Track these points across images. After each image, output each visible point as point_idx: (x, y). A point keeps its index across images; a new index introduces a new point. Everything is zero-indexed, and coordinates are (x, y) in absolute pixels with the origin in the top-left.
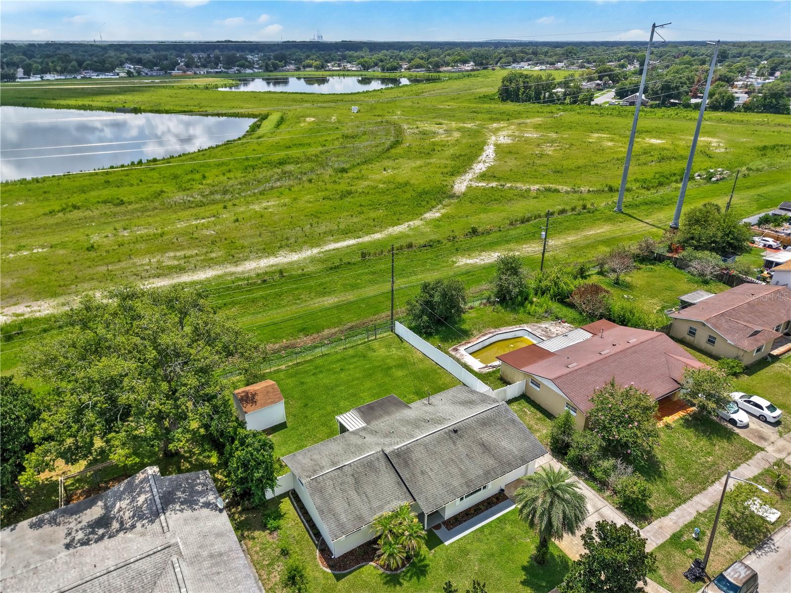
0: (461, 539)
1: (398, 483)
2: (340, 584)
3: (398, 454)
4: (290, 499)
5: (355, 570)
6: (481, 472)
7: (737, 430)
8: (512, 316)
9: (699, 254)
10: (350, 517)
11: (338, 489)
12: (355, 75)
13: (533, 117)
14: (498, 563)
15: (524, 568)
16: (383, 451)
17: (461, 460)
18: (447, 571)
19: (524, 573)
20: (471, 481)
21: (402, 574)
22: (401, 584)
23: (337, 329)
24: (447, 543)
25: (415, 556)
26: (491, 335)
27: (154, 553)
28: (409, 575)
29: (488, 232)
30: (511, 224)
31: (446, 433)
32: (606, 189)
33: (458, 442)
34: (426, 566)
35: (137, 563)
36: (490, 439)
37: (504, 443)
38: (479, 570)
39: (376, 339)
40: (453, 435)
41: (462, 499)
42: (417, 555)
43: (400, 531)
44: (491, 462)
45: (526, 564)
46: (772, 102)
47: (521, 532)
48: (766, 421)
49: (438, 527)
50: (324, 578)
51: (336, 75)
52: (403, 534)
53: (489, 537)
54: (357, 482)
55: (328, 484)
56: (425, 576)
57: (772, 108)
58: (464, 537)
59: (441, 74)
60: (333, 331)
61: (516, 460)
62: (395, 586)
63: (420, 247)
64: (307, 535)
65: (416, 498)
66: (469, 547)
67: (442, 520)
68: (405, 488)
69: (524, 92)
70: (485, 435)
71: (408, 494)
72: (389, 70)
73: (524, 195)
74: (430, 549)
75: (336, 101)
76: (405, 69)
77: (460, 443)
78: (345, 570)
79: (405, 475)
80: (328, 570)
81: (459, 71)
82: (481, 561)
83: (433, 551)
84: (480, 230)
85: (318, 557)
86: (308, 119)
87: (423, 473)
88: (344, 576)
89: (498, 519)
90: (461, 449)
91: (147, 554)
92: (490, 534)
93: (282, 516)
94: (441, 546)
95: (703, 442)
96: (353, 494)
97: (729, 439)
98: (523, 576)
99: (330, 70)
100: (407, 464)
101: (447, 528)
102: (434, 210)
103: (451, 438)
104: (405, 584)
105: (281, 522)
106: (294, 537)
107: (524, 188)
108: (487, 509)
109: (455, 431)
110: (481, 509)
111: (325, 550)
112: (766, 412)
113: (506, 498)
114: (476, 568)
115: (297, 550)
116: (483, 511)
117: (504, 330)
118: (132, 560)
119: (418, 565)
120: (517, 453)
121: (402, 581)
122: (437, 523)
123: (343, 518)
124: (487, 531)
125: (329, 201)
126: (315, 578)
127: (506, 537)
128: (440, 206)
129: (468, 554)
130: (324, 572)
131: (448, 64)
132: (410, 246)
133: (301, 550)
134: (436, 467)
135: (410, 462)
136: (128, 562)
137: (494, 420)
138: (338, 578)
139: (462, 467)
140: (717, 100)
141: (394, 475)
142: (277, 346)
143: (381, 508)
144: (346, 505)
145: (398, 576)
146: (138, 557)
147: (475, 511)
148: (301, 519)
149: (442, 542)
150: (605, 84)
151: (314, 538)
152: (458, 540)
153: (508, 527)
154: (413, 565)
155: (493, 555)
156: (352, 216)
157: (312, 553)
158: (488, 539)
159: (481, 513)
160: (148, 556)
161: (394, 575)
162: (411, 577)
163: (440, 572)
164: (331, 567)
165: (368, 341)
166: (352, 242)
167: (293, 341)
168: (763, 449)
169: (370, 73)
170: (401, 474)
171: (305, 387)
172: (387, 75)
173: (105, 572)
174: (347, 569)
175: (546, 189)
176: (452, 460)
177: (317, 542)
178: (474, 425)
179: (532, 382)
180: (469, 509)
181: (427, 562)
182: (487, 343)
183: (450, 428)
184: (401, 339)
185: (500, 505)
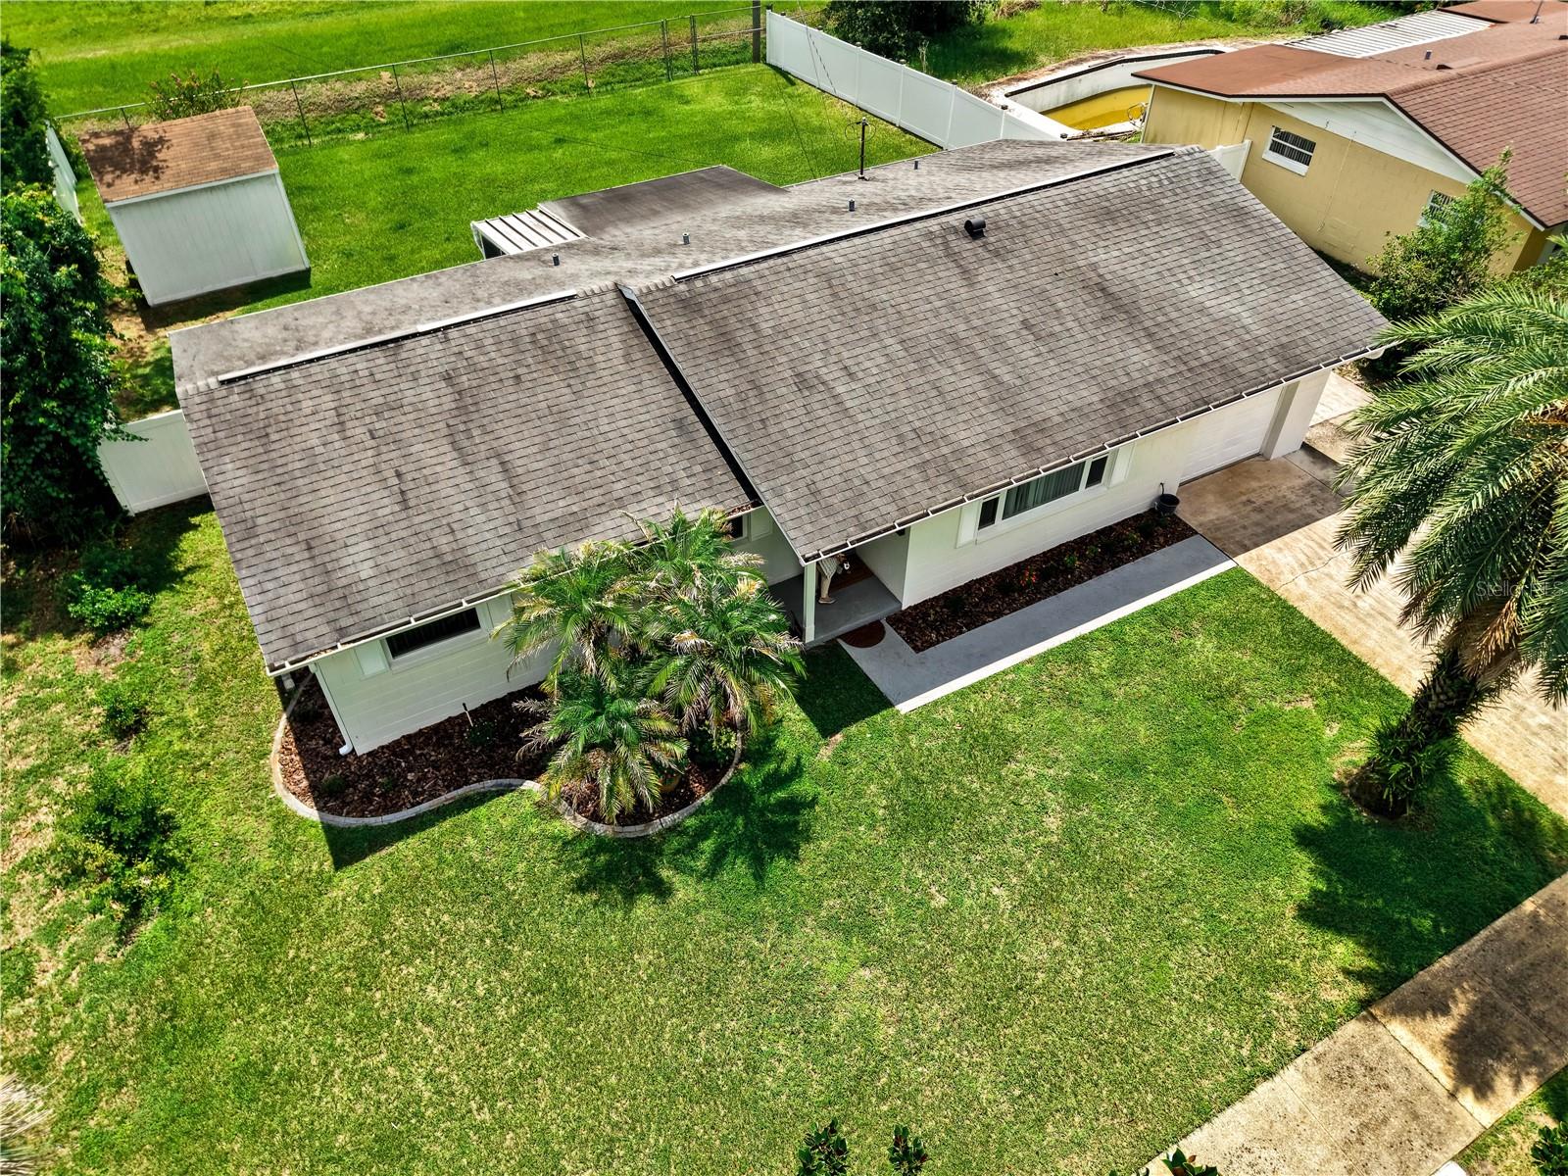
0: (977, 688)
1: (680, 424)
2: (347, 881)
5: (441, 814)
6: (1089, 395)
10: (397, 557)
11: (358, 431)
14: (1164, 803)
15: (1306, 838)
16: (618, 290)
17: (998, 345)
18: (902, 832)
19: (1308, 862)
20: (1041, 428)
21: (675, 843)
22: (662, 891)
23: (570, 56)
24: (904, 707)
25: (745, 756)
26: (1098, 62)
28: (708, 846)
31: (929, 236)
33: (984, 273)
34: (801, 805)
36: (1133, 271)
37: (1199, 291)
38: (1069, 833)
40: (966, 246)
41: (987, 516)
42: (760, 751)
43: (654, 631)
44: (1140, 359)
45: (1314, 817)
47: (1267, 668)
49: (869, 635)
50: (273, 845)
52: (665, 647)
53: (1110, 684)
54: (465, 405)
55: (307, 405)
58: (994, 678)
60: (558, 58)
61: (1256, 357)
62: (630, 897)
65: (761, 488)
66: (1013, 725)
67: (890, 609)
68: (708, 444)
71: (723, 474)
74: (827, 732)
77: (992, 279)
78: (387, 811)
79: (714, 385)
80: (308, 811)
82: (1077, 790)
83: (839, 737)
85: (276, 746)
87: (802, 382)
88: (377, 840)
89: (1152, 609)
90: (997, 299)
92: (1117, 672)
93: (178, 577)
94: (876, 718)
96: (435, 456)
98: (1304, 877)
100: (726, 342)
101: (909, 639)
103: (950, 253)
104: (685, 890)
105: (164, 600)
106: (197, 659)
108: (1098, 571)
109: (974, 231)
110: (1071, 570)
111: (315, 724)
113: (1184, 532)
114: (1052, 823)
115: (190, 713)
116: (1080, 581)
117: (1140, 51)
119: (759, 800)
120: (1258, 330)
121: (665, 873)
122: (865, 619)
123: (359, 562)
124: (1101, 661)
126: (233, 843)
127: (1197, 687)
129: (1008, 758)
130: (282, 818)
133: (206, 714)
134: (872, 364)
135: (745, 336)
137: (1153, 205)
138: (347, 849)
139: (1002, 371)
141: (660, 392)
142: (360, 88)
143: (576, 524)
144: (388, 507)
145: (650, 848)
147: (1044, 575)
149: (883, 703)
152: (962, 694)
153: (1204, 649)
154: (734, 798)
155: (1133, 765)
157: (256, 731)
158: (1107, 695)
159: (1068, 585)
161: (630, 843)
162: (718, 860)
163: (864, 834)
164: (323, 794)
167: (417, 80)
170: (693, 383)
171: (415, 179)
174: (398, 809)
176: (955, 341)
177: (290, 683)
178: (1062, 216)
179: (1276, 148)
180: (1020, 567)
181: (803, 787)
182: (1085, 86)
183: (957, 220)
184: (784, 74)
185: (1159, 558)
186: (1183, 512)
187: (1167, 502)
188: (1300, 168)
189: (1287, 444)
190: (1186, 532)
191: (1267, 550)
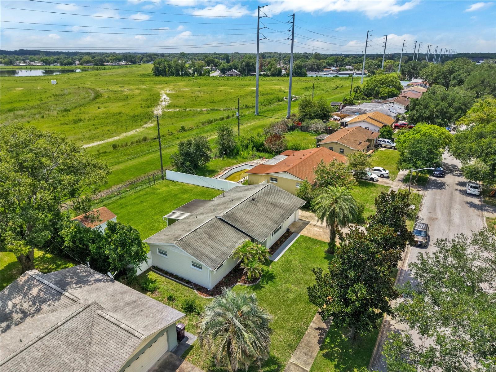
0: (282, 256)
3: (228, 216)
4: (153, 271)
7: (375, 183)
8: (234, 161)
9: (313, 121)
10: (217, 255)
12: (40, 69)
13: (181, 82)
15: (325, 258)
16: (216, 217)
17: (265, 213)
18: (286, 272)
19: (326, 260)
21: (261, 282)
22: (264, 287)
24: (276, 260)
26: (229, 170)
27: (78, 314)
28: (265, 281)
29: (191, 129)
30: (203, 124)
31: (249, 201)
32: (244, 107)
34: (271, 274)
35: (65, 324)
36: (274, 200)
37: (282, 201)
39: (155, 184)
40: (253, 202)
41: (273, 235)
45: (324, 256)
46: (298, 71)
47: (311, 244)
48: (384, 177)
51: (24, 69)
53: (296, 251)
54: (210, 236)
55: (191, 241)
56: (275, 278)
57: (299, 74)
59: (106, 67)
62: (261, 289)
63: (152, 139)
64: (181, 285)
65: (252, 235)
66: (289, 258)
69: (169, 71)
70: (270, 199)
72: (66, 65)
73: (201, 113)
74: (268, 266)
75: (35, 80)
76: (78, 64)
77: (258, 205)
80: (210, 297)
81: (119, 65)
82: (301, 263)
83: (270, 266)
84: (186, 128)
85: (198, 293)
86: (17, 89)
87: (248, 222)
89: (295, 242)
90: (261, 207)
91: (71, 316)
92: (296, 249)
93: (154, 281)
94: (273, 263)
95: (366, 190)
96: (211, 242)
97: (374, 186)
99: (18, 65)
101: (271, 254)
102: (148, 123)
103: (252, 204)
104: (267, 286)
105: (156, 285)
106: (171, 289)
107: (199, 110)
108: (286, 240)
109: (253, 200)
110: (283, 241)
111: (201, 289)
112: (383, 172)
115: (180, 295)
117: (235, 166)
118: (59, 324)
119: (267, 275)
120: (291, 204)
123: (213, 256)
124: (293, 249)
125: (65, 126)
127: (306, 248)
128: (150, 121)
129: (291, 262)
130: (208, 299)
131: (108, 62)
132: (145, 139)
133: (182, 294)
134: (253, 218)
135: (237, 219)
136: (56, 326)
137: (270, 192)
139: (268, 216)
140: (273, 71)
141: (231, 228)
143: (233, 246)
144: (211, 250)
145: (259, 284)
146: (64, 321)
147: (280, 242)
148: (169, 279)
149: (273, 261)
150: (212, 68)
151: (188, 285)
153: (304, 244)
155: (305, 258)
156: (90, 130)
157: (192, 293)
159: (284, 243)
160: (73, 317)
161: (256, 285)
162: (267, 282)
163: (282, 274)
164: (211, 295)
165: (150, 186)
166: (99, 143)
168: (390, 187)
169: (52, 67)
170: (236, 226)
172: (66, 68)
173: (37, 339)
175: (211, 110)
176: (260, 213)
177: (191, 287)
178: (261, 195)
179: (271, 180)
180: (277, 242)
181: (271, 272)
182: (229, 174)
183: (250, 199)
184: (173, 181)
185: (291, 236)
186: (290, 230)
187: (288, 230)
188: (276, 182)
189: (297, 219)
190: (292, 233)
191: (303, 232)
